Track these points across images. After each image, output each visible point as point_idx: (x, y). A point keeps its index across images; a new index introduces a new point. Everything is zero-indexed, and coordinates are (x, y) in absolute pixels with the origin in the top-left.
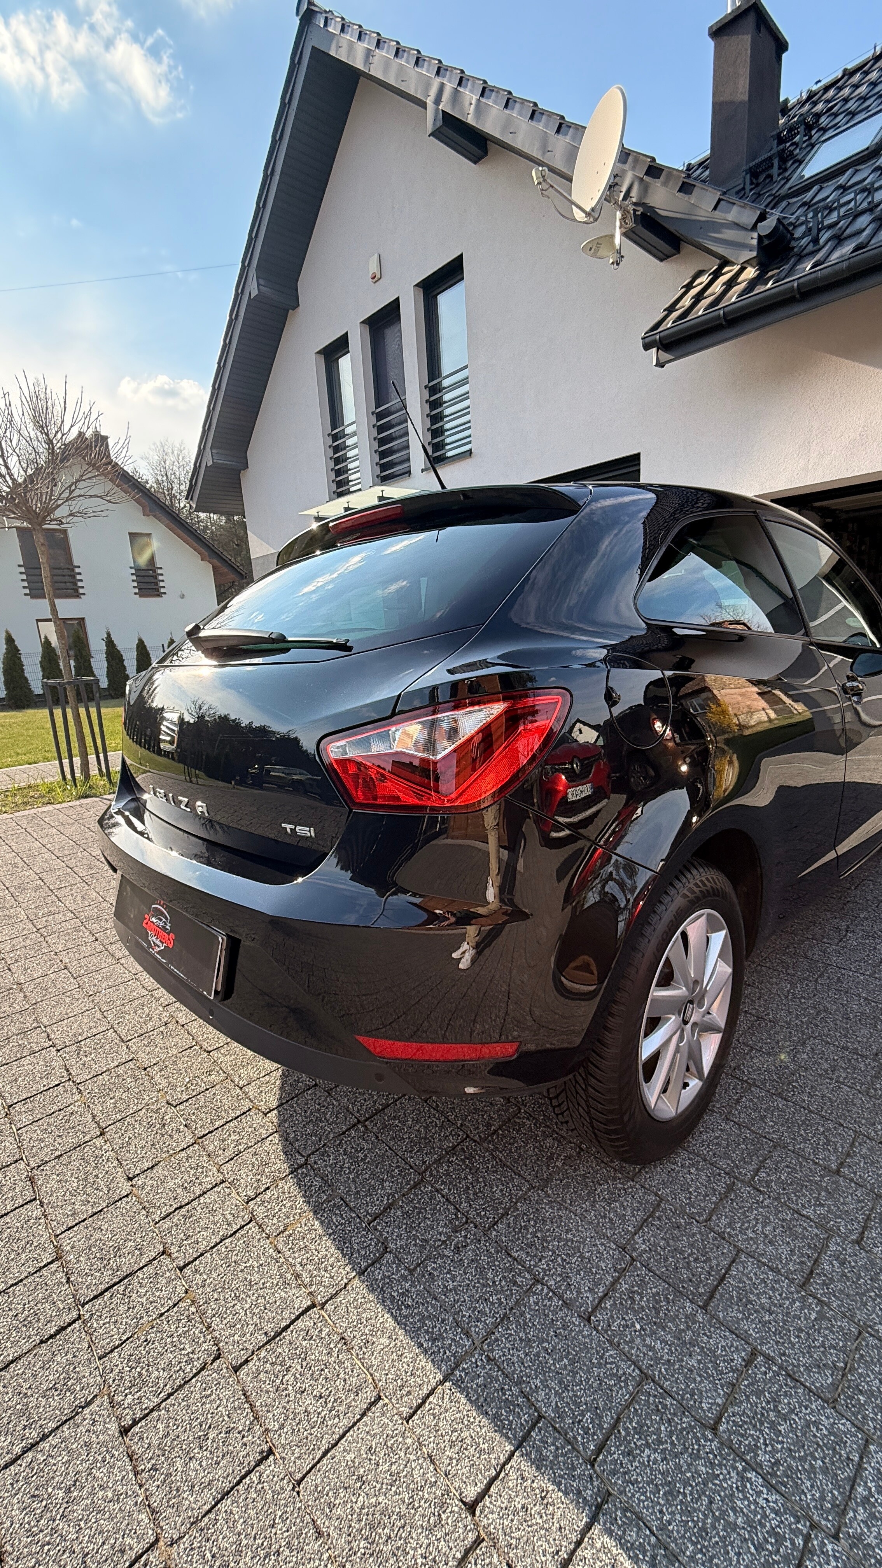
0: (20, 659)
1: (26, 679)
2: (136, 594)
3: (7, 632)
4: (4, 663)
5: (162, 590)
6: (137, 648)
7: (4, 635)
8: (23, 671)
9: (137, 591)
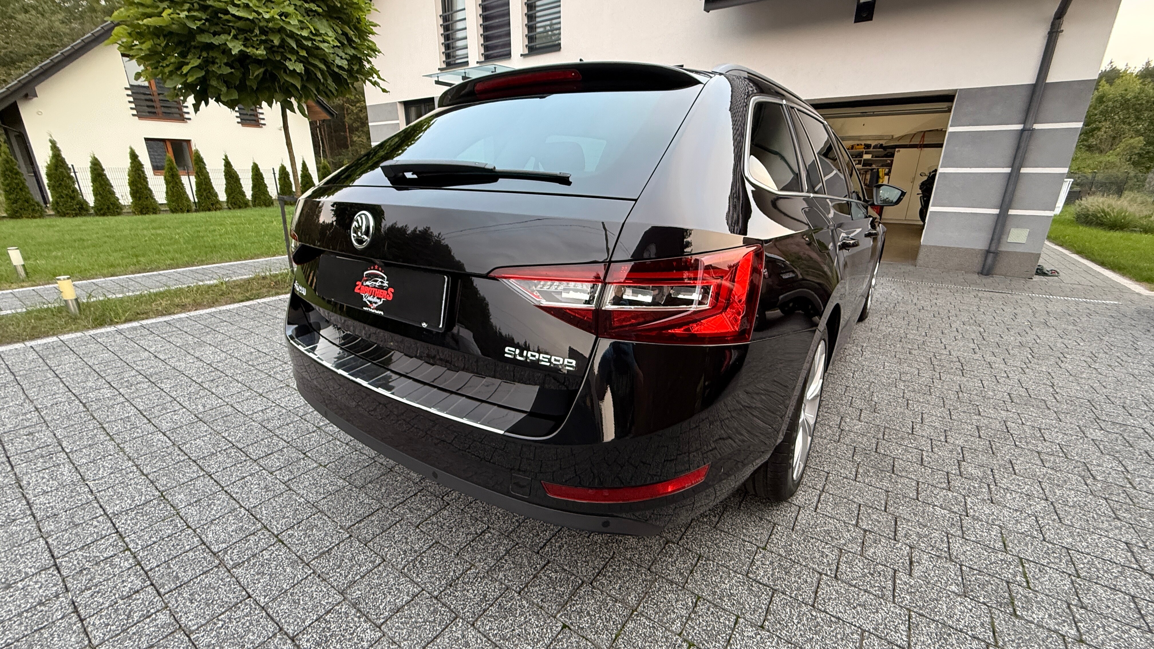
0: (143, 172)
1: (150, 190)
2: (238, 123)
3: (131, 149)
4: (129, 175)
5: (262, 122)
6: (253, 169)
7: (129, 150)
8: (147, 183)
9: (239, 120)
